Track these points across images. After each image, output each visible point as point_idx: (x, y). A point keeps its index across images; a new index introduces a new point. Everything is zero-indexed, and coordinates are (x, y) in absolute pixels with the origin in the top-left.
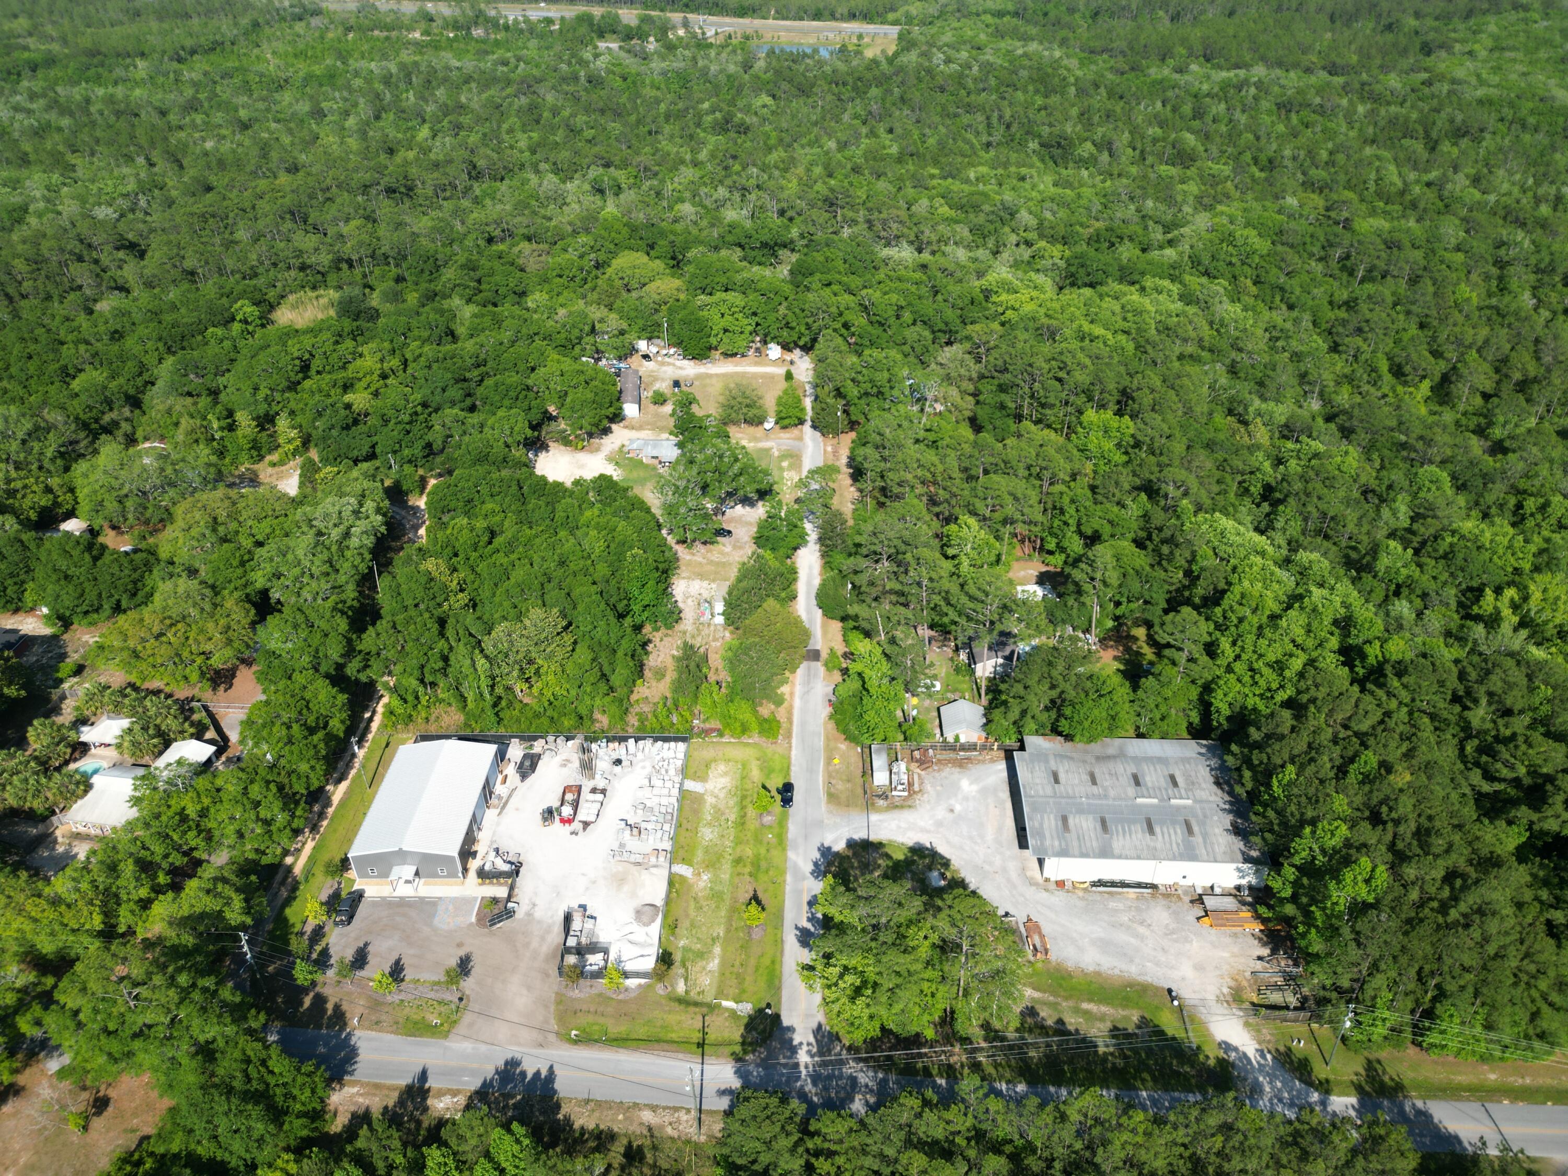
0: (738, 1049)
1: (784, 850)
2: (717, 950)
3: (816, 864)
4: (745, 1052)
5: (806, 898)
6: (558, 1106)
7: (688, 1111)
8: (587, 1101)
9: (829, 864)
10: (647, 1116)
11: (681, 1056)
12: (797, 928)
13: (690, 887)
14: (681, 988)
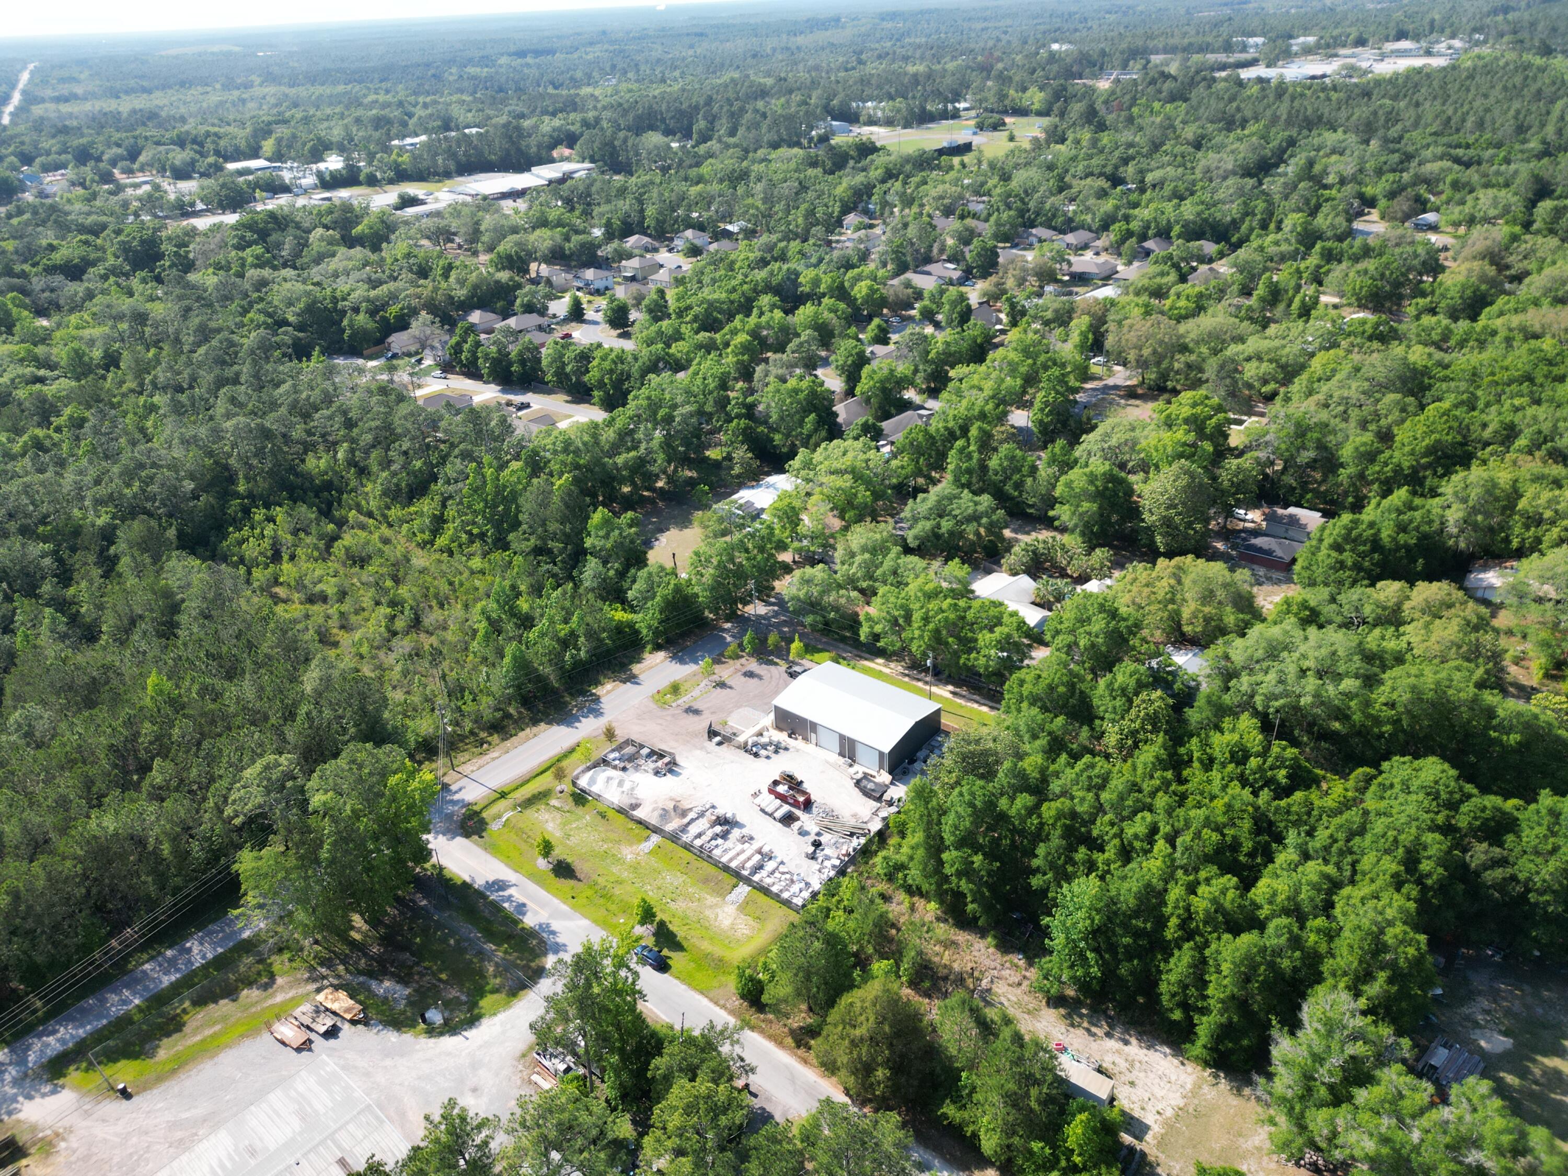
0: (475, 808)
1: (595, 921)
3: (553, 933)
5: (531, 906)
9: (542, 942)
10: (495, 754)
12: (513, 885)
13: (631, 845)
14: (554, 802)
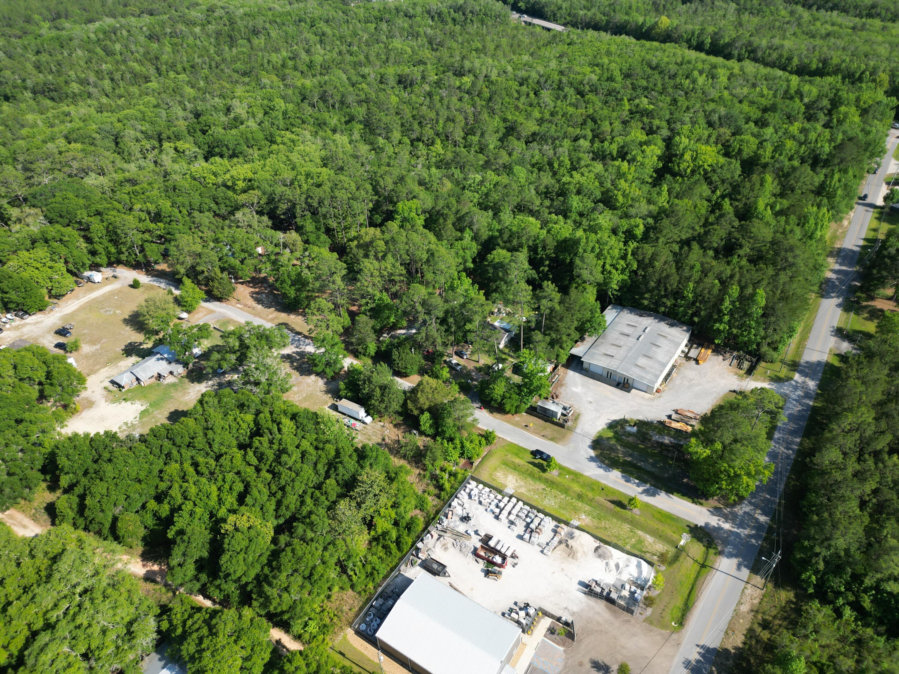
1: (582, 475)
2: (640, 533)
3: (599, 467)
4: (716, 549)
5: (622, 481)
6: (726, 650)
7: (745, 588)
8: (726, 633)
9: (602, 462)
10: (745, 608)
11: (709, 577)
12: (641, 493)
13: (588, 525)
